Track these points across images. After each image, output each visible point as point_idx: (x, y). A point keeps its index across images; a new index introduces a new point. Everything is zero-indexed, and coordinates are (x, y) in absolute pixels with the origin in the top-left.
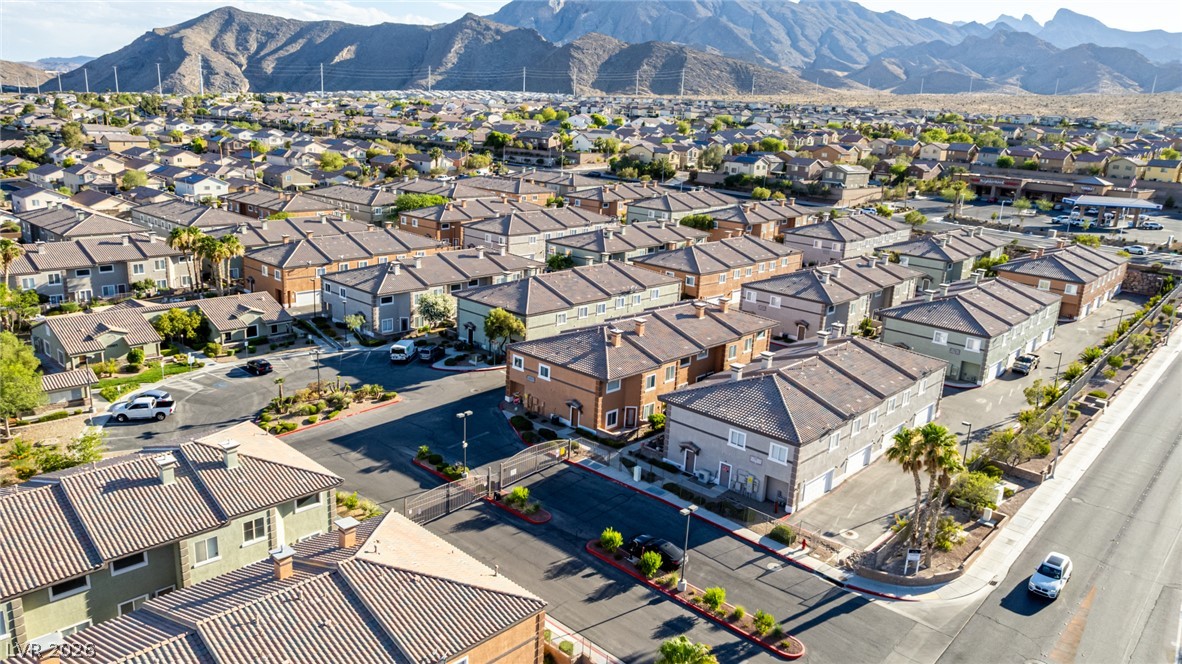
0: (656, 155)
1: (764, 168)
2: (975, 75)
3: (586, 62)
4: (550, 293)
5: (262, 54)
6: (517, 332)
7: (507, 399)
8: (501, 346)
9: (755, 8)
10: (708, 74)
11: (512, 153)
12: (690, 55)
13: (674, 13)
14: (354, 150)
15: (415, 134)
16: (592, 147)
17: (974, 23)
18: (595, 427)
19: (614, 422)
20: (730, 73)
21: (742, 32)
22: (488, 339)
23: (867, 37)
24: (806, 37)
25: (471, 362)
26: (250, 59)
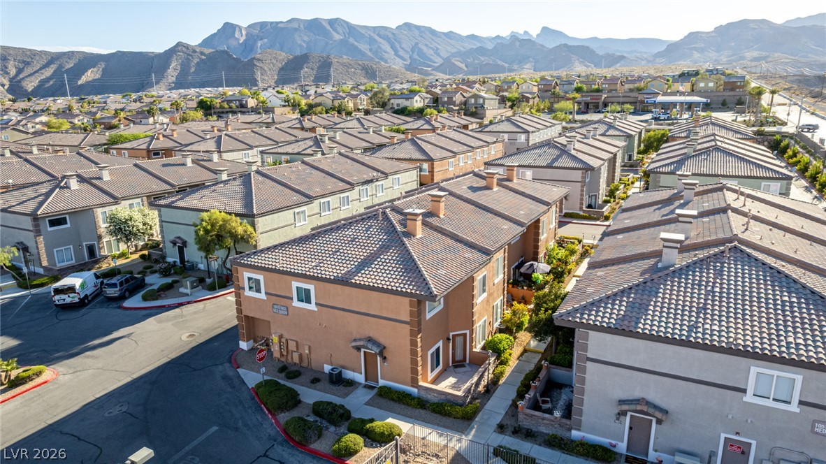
0: (334, 101)
1: (420, 102)
2: (506, 65)
3: (266, 68)
4: (281, 187)
5: (21, 76)
6: (243, 240)
7: (244, 345)
8: (224, 262)
9: (369, 33)
10: (347, 72)
11: (219, 112)
12: (334, 60)
13: (319, 38)
14: (81, 117)
15: (139, 108)
16: (283, 103)
17: (498, 37)
18: (414, 383)
19: (438, 364)
20: (362, 70)
21: (363, 47)
22: (203, 254)
23: (439, 47)
24: (402, 48)
25: (182, 290)
26: (11, 80)
